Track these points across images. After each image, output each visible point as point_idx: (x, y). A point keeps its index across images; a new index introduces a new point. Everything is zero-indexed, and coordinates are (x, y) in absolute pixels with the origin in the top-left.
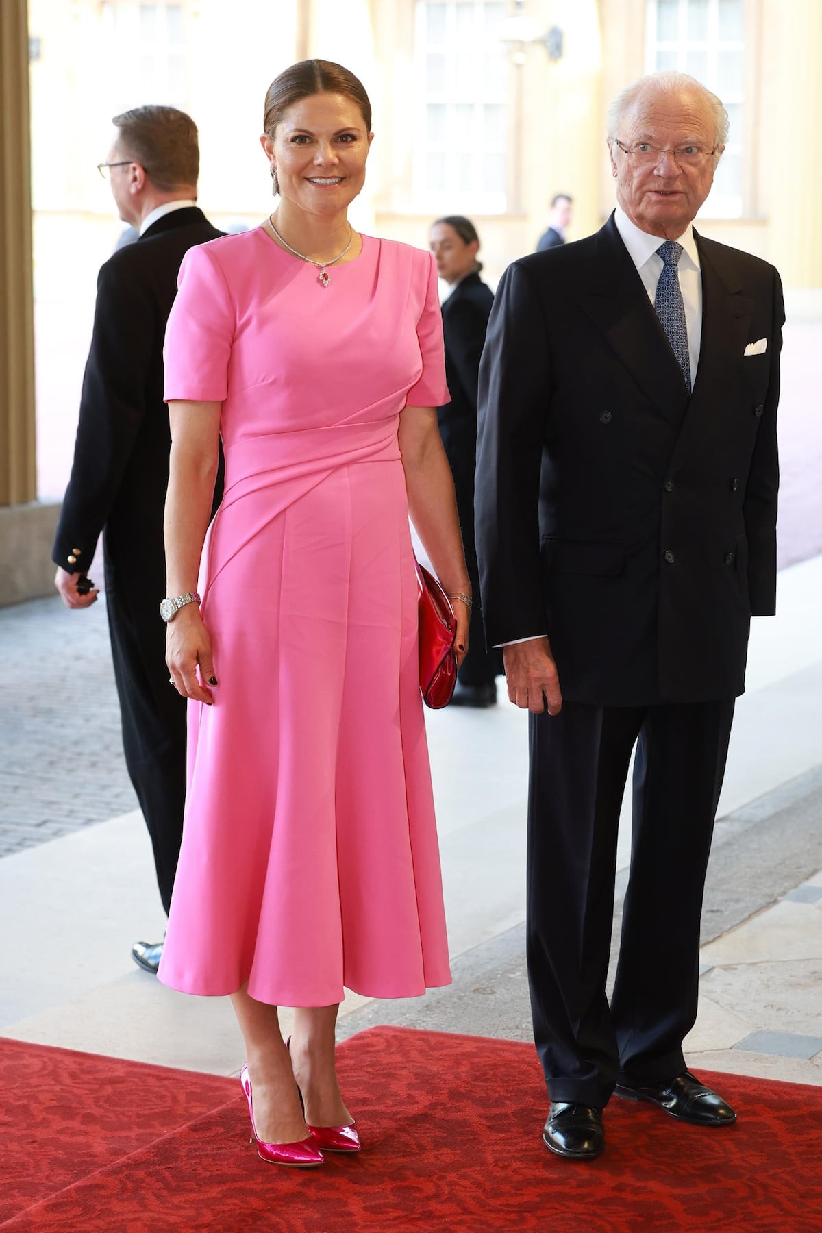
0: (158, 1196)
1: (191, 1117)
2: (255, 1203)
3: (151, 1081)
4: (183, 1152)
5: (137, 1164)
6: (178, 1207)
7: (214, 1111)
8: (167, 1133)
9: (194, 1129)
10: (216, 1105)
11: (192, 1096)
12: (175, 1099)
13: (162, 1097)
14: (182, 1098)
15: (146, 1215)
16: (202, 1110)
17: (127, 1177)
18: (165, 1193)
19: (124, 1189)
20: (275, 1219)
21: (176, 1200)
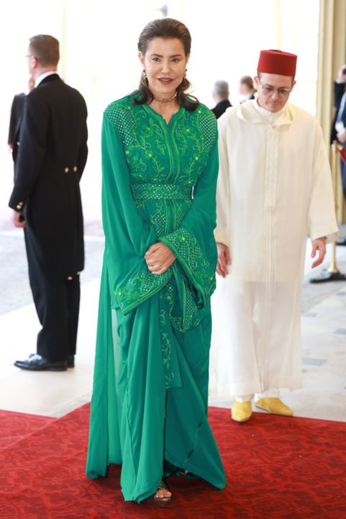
0: (20, 461)
1: (31, 431)
2: (58, 462)
3: (16, 418)
4: (30, 445)
5: (12, 449)
6: (29, 465)
7: (41, 428)
8: (22, 437)
9: (35, 435)
10: (41, 427)
11: (32, 424)
12: (25, 425)
13: (20, 424)
14: (28, 424)
15: (16, 468)
16: (36, 429)
17: (9, 454)
18: (23, 460)
19: (7, 458)
20: (67, 469)
21: (28, 462)
